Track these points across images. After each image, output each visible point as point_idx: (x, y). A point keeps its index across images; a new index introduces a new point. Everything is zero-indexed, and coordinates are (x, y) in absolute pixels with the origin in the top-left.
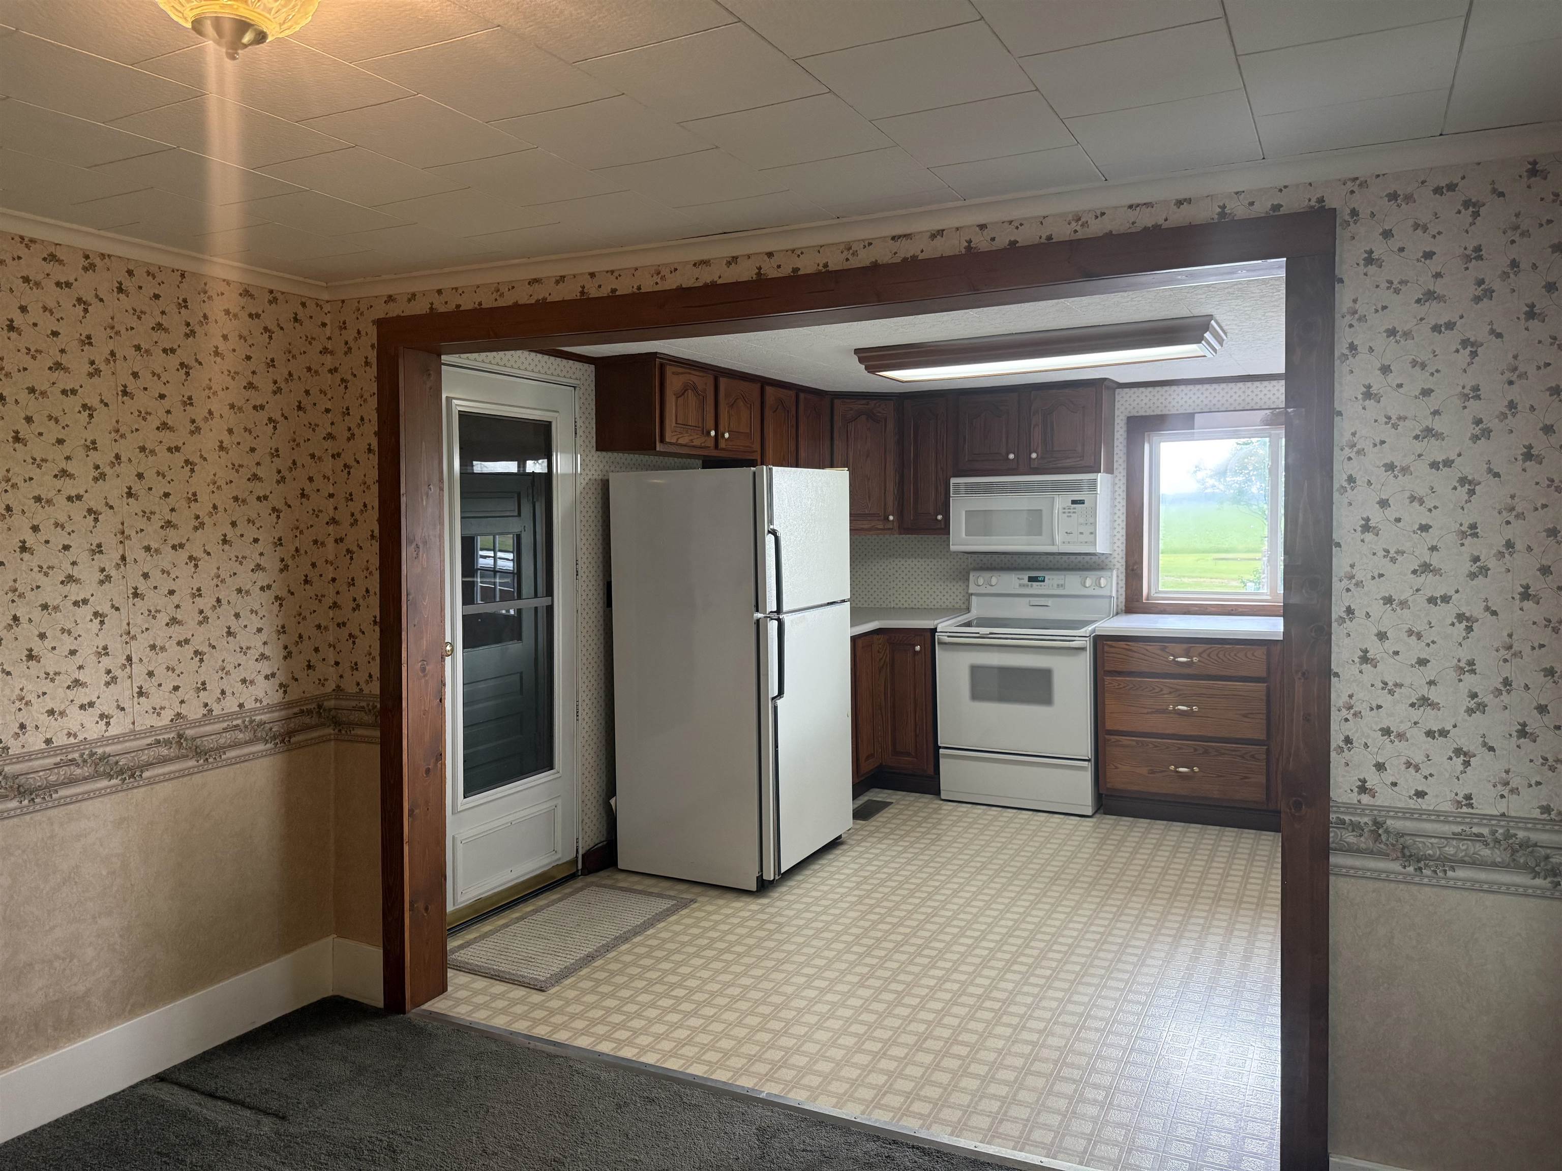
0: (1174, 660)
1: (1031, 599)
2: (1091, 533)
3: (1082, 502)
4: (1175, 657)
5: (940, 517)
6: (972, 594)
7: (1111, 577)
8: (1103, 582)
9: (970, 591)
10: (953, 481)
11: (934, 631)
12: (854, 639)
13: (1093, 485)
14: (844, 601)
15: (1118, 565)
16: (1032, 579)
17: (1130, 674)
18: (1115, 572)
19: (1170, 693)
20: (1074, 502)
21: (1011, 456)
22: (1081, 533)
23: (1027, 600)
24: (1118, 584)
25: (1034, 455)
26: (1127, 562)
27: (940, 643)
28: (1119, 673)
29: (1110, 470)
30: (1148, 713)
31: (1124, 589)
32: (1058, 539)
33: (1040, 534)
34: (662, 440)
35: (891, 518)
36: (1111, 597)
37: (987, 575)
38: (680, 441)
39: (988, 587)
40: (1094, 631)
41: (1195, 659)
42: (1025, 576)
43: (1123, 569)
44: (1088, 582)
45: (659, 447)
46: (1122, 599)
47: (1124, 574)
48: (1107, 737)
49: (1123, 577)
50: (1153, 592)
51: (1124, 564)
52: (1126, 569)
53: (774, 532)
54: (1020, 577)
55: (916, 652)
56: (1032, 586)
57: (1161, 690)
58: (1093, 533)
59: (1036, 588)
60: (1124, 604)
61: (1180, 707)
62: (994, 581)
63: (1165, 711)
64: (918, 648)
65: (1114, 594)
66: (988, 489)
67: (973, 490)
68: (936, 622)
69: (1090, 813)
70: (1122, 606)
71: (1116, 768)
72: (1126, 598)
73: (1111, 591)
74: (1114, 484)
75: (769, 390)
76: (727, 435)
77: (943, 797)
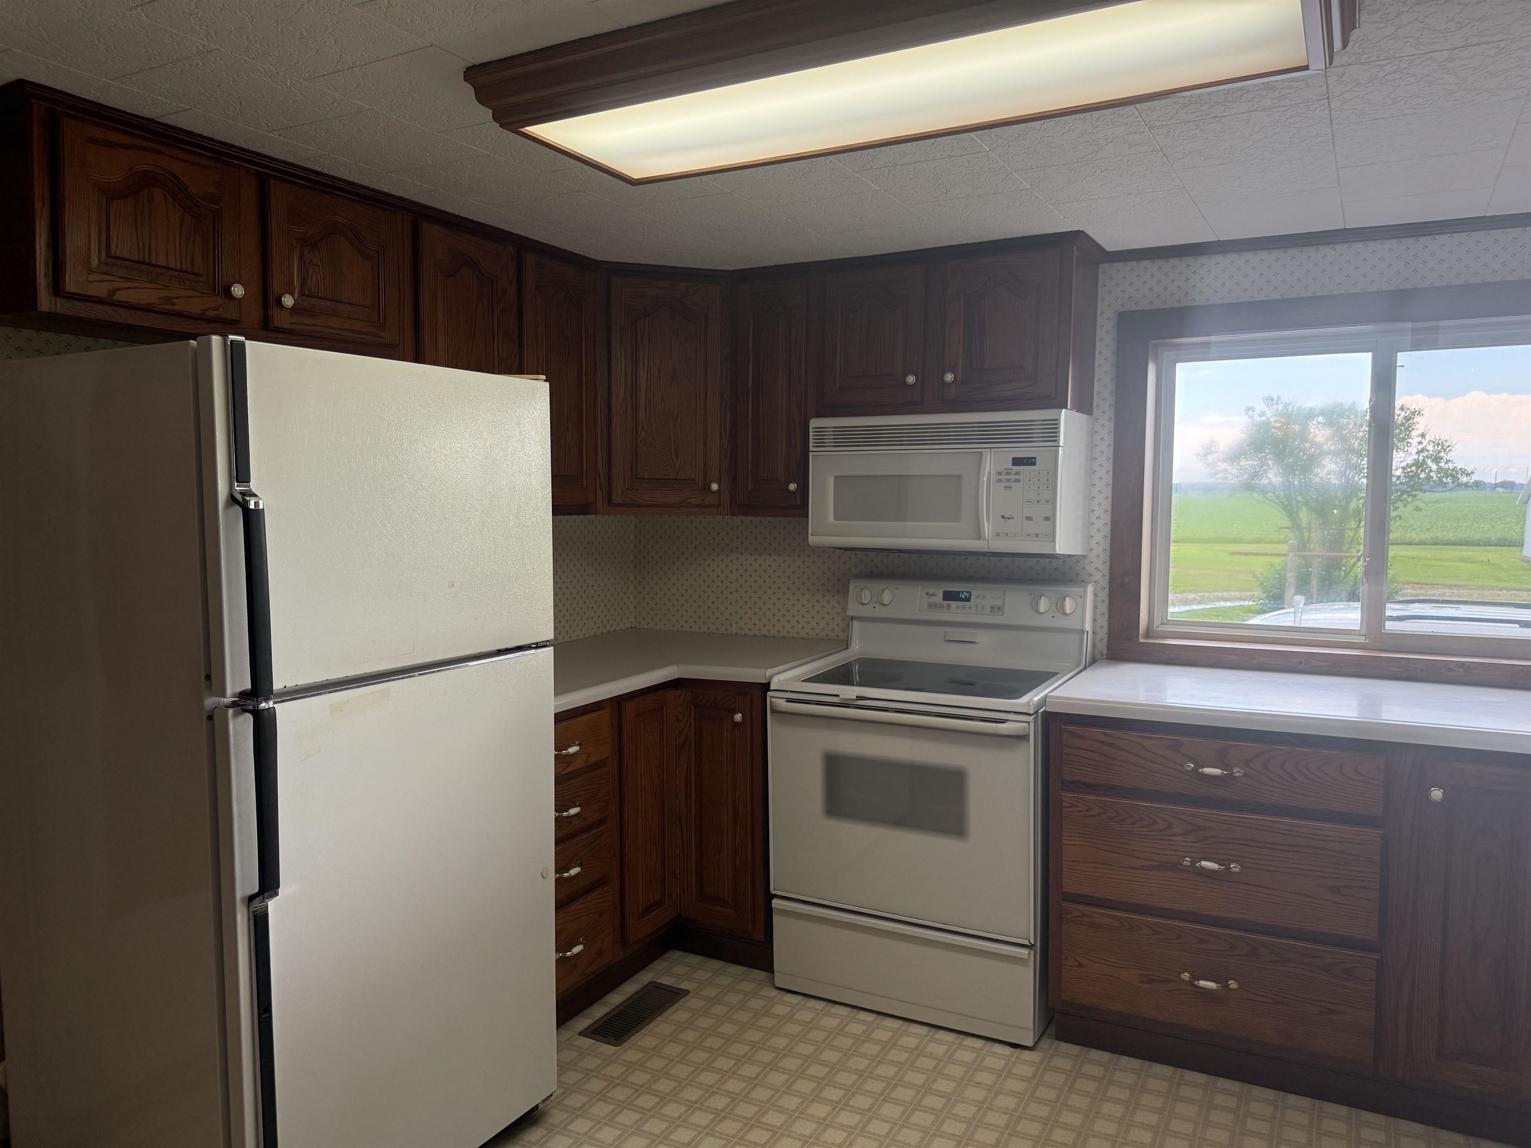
0: (1195, 770)
1: (948, 629)
2: (1047, 519)
3: (1030, 462)
4: (1199, 765)
5: (792, 487)
6: (852, 618)
7: (1083, 596)
8: (1069, 605)
9: (850, 613)
10: (814, 423)
11: (766, 687)
12: (561, 718)
13: (1051, 432)
14: (538, 646)
15: (1097, 576)
16: (949, 596)
17: (1112, 790)
18: (1090, 589)
19: (1187, 833)
20: (1017, 461)
21: (911, 379)
22: (1029, 518)
23: (941, 630)
24: (1095, 608)
25: (949, 377)
26: (1111, 570)
27: (774, 711)
28: (1091, 788)
29: (1085, 406)
30: (1142, 868)
31: (1106, 617)
32: (987, 528)
33: (957, 519)
34: (57, 288)
35: (715, 487)
36: (1082, 631)
37: (876, 586)
38: (121, 296)
39: (878, 606)
40: (1043, 702)
41: (1237, 772)
42: (938, 590)
43: (1104, 583)
44: (1043, 605)
45: (45, 301)
46: (1103, 633)
47: (1107, 591)
48: (1064, 904)
49: (1104, 596)
50: (1157, 622)
51: (1107, 573)
52: (1111, 582)
53: (238, 501)
54: (931, 591)
55: (736, 725)
56: (949, 607)
57: (1170, 826)
58: (1050, 519)
59: (955, 612)
60: (1105, 642)
61: (1204, 863)
62: (887, 597)
63: (1175, 867)
64: (738, 717)
65: (1088, 627)
66: (873, 438)
67: (846, 438)
68: (769, 672)
69: (1030, 1043)
70: (1102, 647)
71: (1080, 965)
72: (1109, 634)
73: (1083, 622)
74: (1093, 433)
75: (431, 232)
76: (288, 301)
77: (777, 985)
